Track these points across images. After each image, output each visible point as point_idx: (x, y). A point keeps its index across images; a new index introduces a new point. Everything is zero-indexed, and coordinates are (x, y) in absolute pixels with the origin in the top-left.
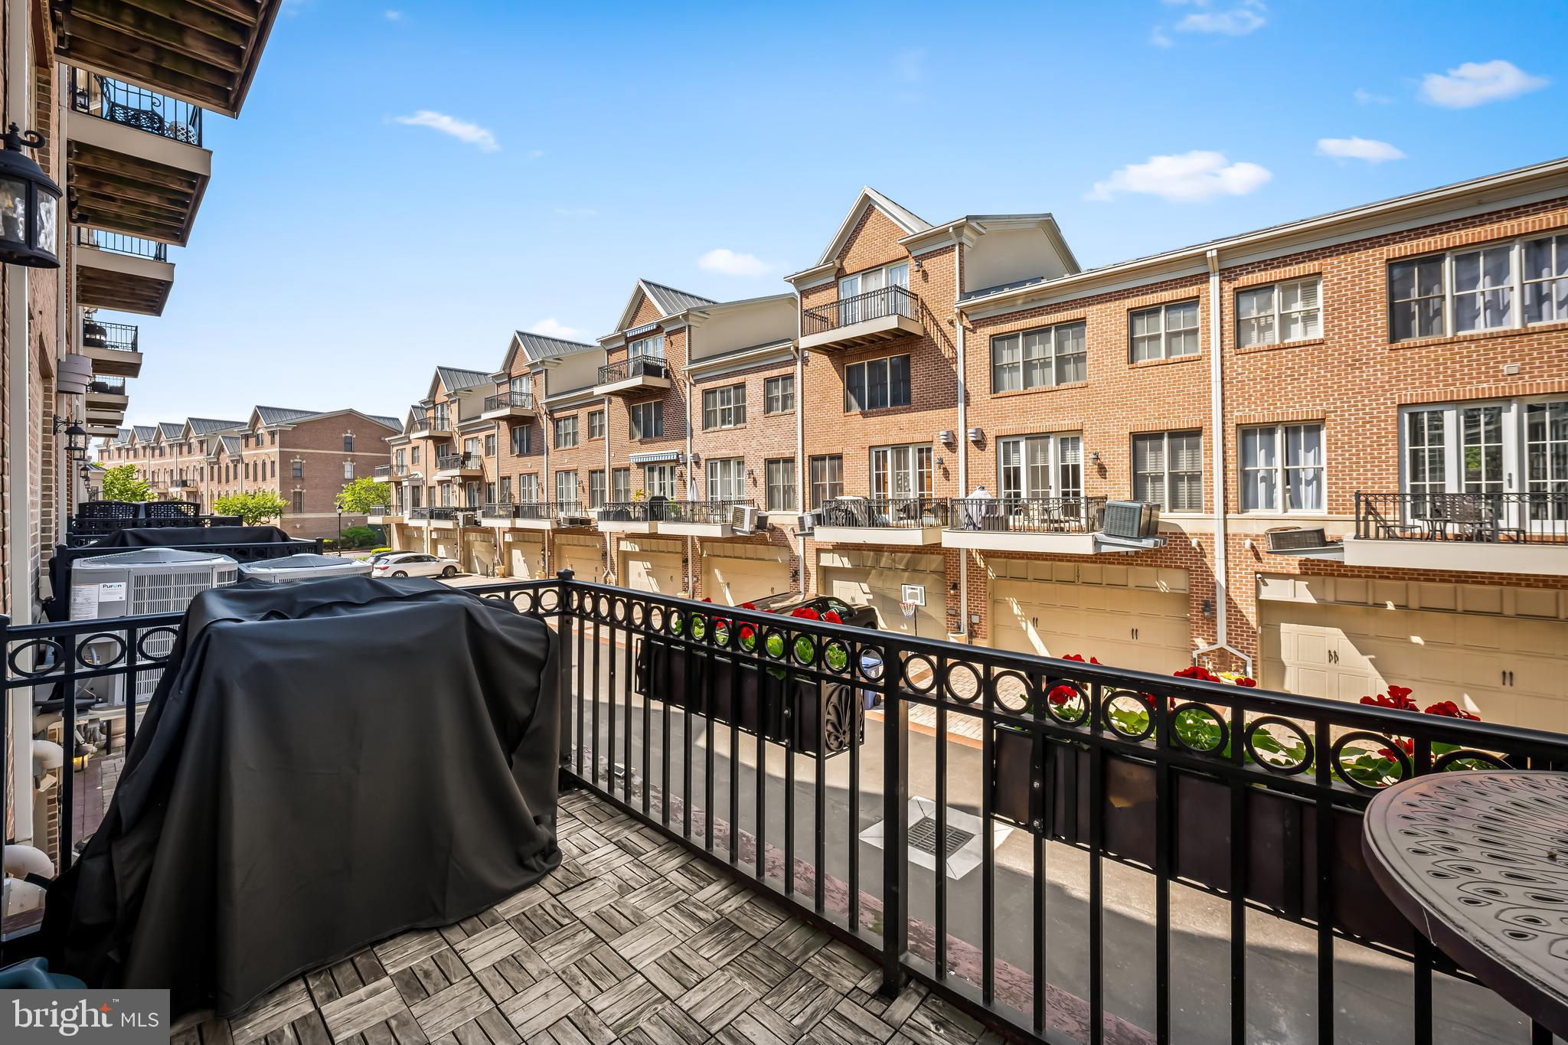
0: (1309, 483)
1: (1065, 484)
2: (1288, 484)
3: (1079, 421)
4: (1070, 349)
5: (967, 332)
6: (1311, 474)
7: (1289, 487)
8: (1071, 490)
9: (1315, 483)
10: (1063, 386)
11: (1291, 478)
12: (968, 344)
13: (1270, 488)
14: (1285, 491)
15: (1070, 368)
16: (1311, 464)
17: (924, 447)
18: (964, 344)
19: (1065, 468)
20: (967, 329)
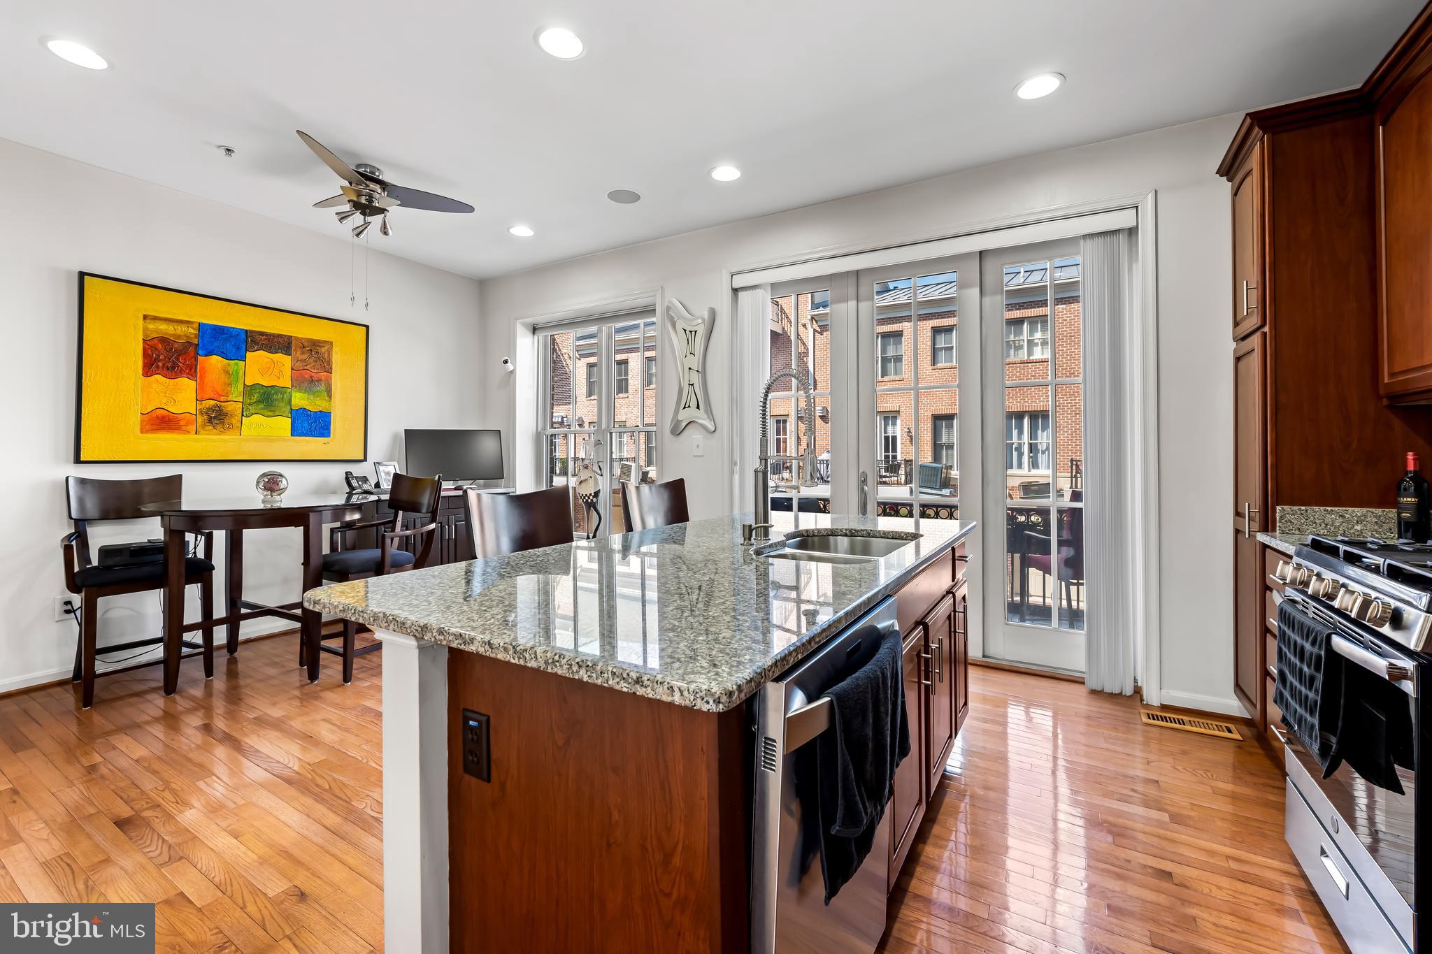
0: (1043, 452)
1: (887, 450)
2: (1031, 452)
3: (897, 405)
4: (891, 352)
5: (817, 334)
6: (1045, 448)
7: (1031, 455)
8: (891, 454)
9: (1047, 452)
10: (886, 378)
11: (1033, 448)
12: (817, 342)
13: (1021, 455)
14: (1030, 457)
15: (891, 366)
16: (1045, 440)
17: (781, 418)
18: (814, 342)
19: (887, 438)
20: (817, 331)
